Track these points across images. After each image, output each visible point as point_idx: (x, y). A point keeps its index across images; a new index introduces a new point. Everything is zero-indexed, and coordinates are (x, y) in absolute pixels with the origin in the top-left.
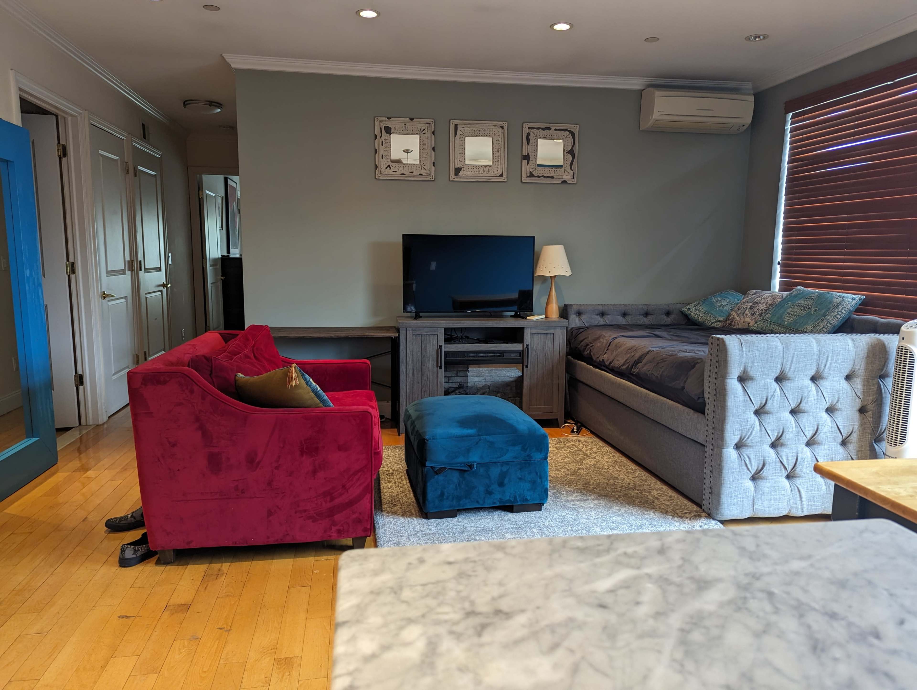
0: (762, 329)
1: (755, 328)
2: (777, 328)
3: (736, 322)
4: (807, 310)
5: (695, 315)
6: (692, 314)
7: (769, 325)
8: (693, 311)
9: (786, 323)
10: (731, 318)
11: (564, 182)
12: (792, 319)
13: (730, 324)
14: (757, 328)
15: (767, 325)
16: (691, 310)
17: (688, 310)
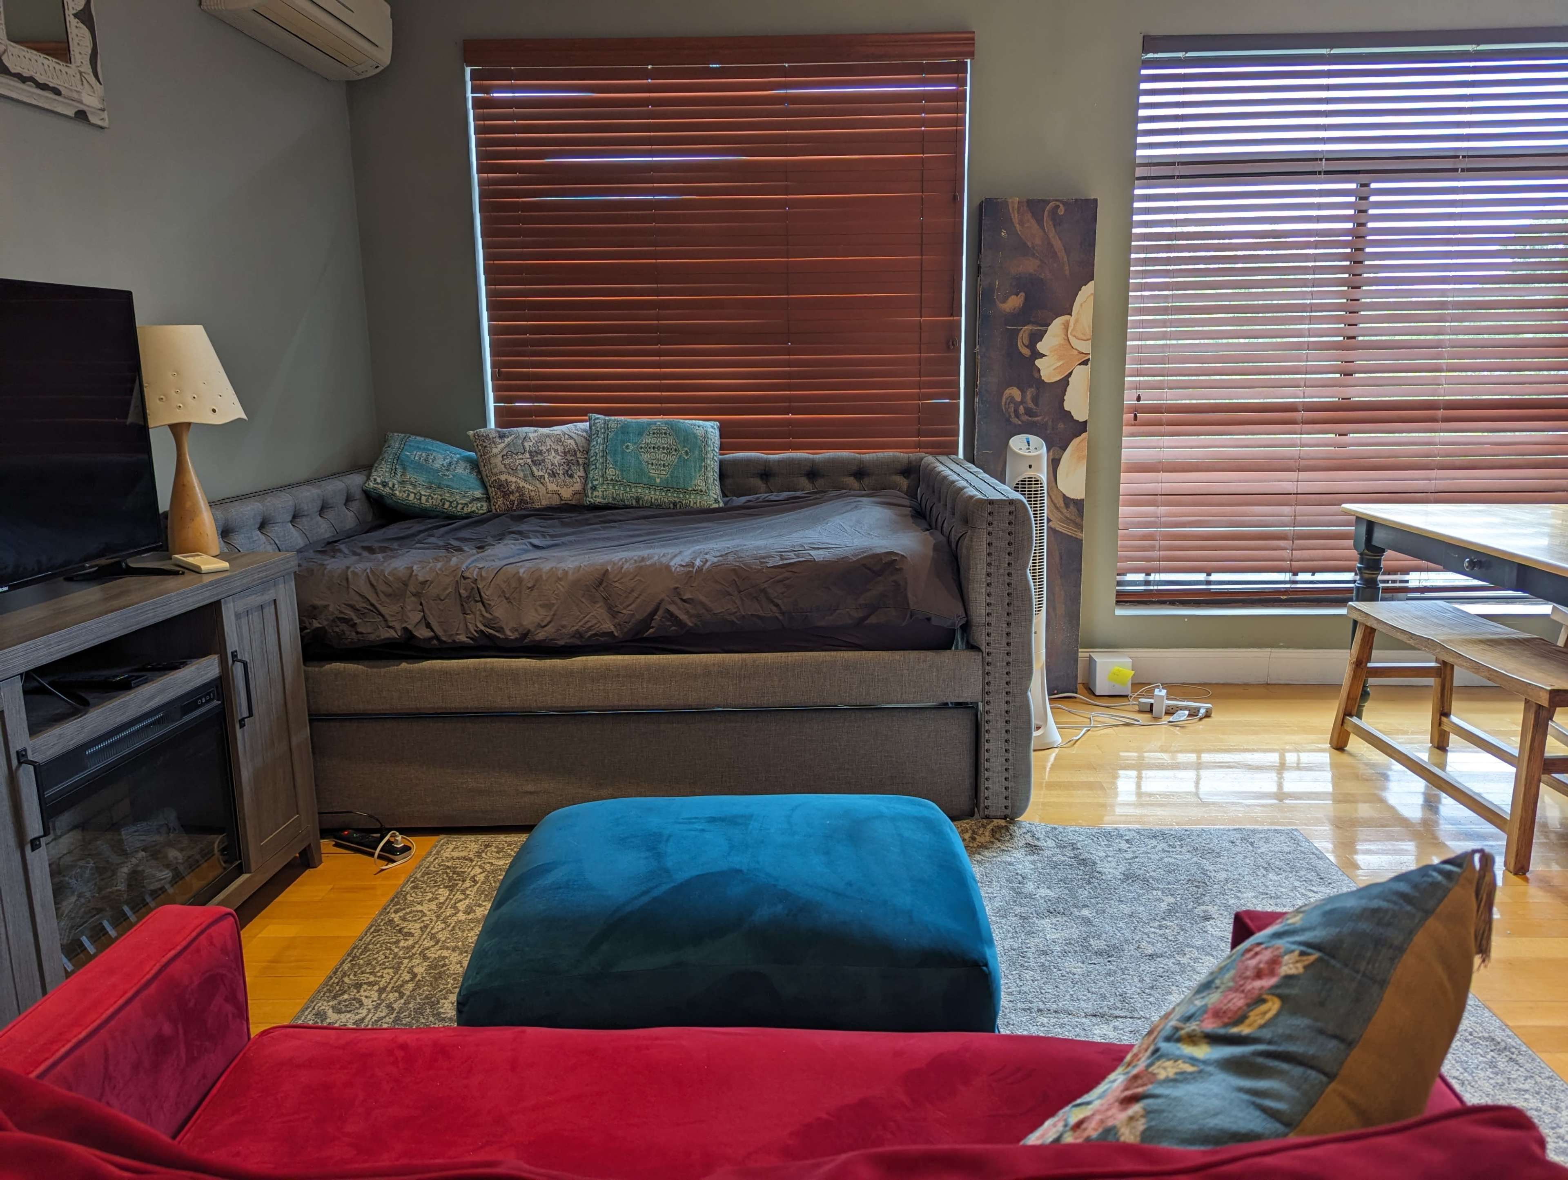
0: (614, 499)
1: (598, 500)
2: (647, 491)
3: (533, 494)
4: (674, 453)
5: (408, 495)
6: (397, 492)
7: (628, 489)
8: (396, 486)
9: (658, 481)
10: (513, 487)
11: (82, 115)
12: (664, 473)
13: (522, 501)
14: (605, 499)
15: (625, 490)
16: (390, 485)
17: (384, 486)
